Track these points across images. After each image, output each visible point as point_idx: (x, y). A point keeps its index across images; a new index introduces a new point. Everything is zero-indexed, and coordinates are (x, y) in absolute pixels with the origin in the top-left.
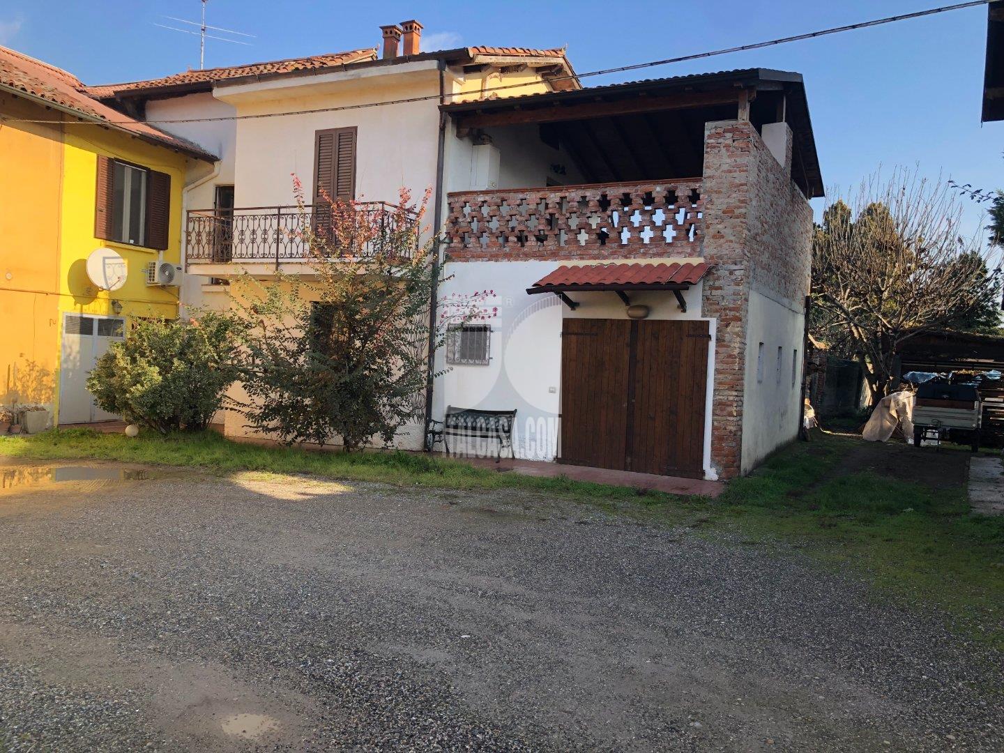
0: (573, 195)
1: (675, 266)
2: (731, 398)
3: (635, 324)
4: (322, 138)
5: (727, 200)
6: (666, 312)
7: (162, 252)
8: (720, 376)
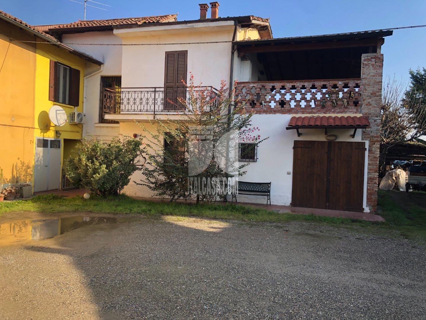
0: (298, 84)
1: (349, 117)
2: (376, 176)
3: (330, 144)
4: (169, 55)
5: (373, 89)
6: (345, 138)
7: (76, 107)
8: (371, 167)
